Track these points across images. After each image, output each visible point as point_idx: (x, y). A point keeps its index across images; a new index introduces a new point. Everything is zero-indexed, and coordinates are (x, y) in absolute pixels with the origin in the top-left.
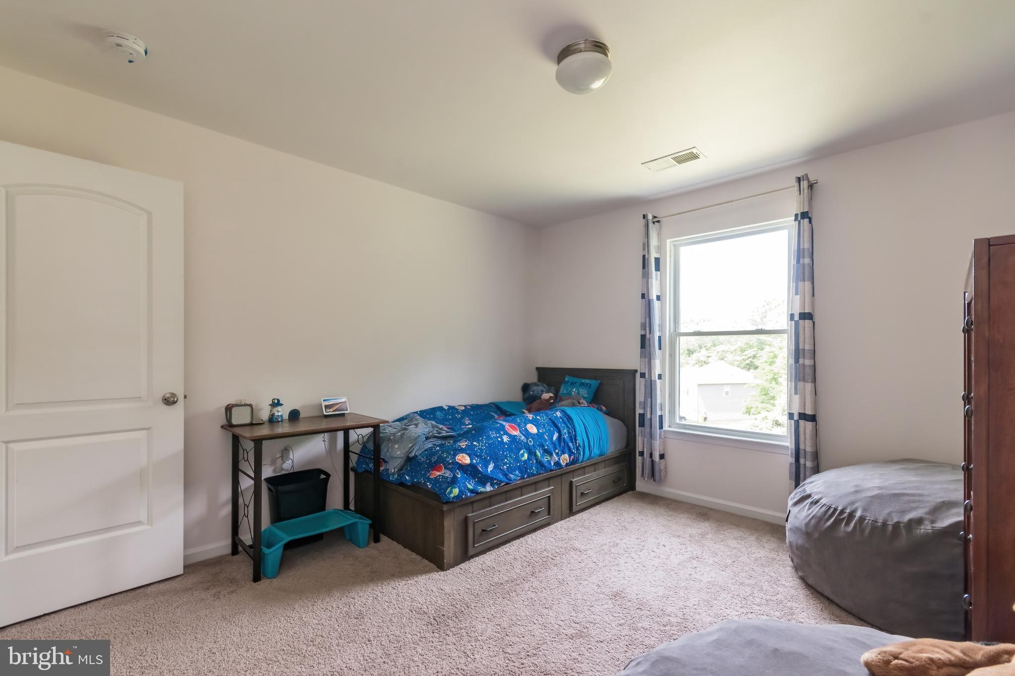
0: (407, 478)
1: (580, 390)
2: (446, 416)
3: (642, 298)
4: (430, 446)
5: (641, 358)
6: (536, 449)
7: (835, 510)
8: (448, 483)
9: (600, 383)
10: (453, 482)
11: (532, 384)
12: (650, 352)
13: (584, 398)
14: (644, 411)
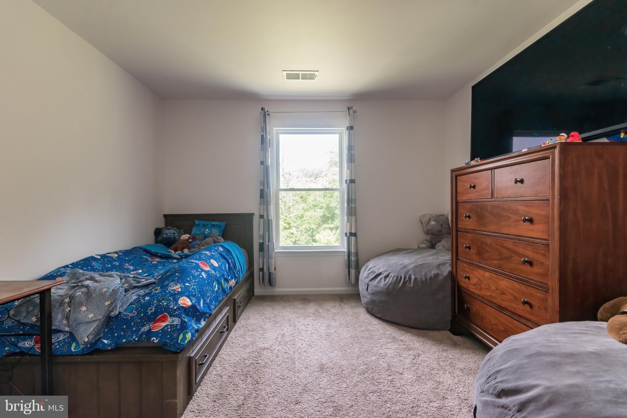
0: (105, 341)
1: (213, 230)
2: (104, 265)
3: (261, 164)
4: (135, 297)
5: (260, 205)
6: (221, 279)
7: (401, 278)
8: (178, 330)
9: (226, 225)
10: (183, 327)
11: (162, 228)
12: (268, 201)
13: (219, 236)
14: (263, 241)
